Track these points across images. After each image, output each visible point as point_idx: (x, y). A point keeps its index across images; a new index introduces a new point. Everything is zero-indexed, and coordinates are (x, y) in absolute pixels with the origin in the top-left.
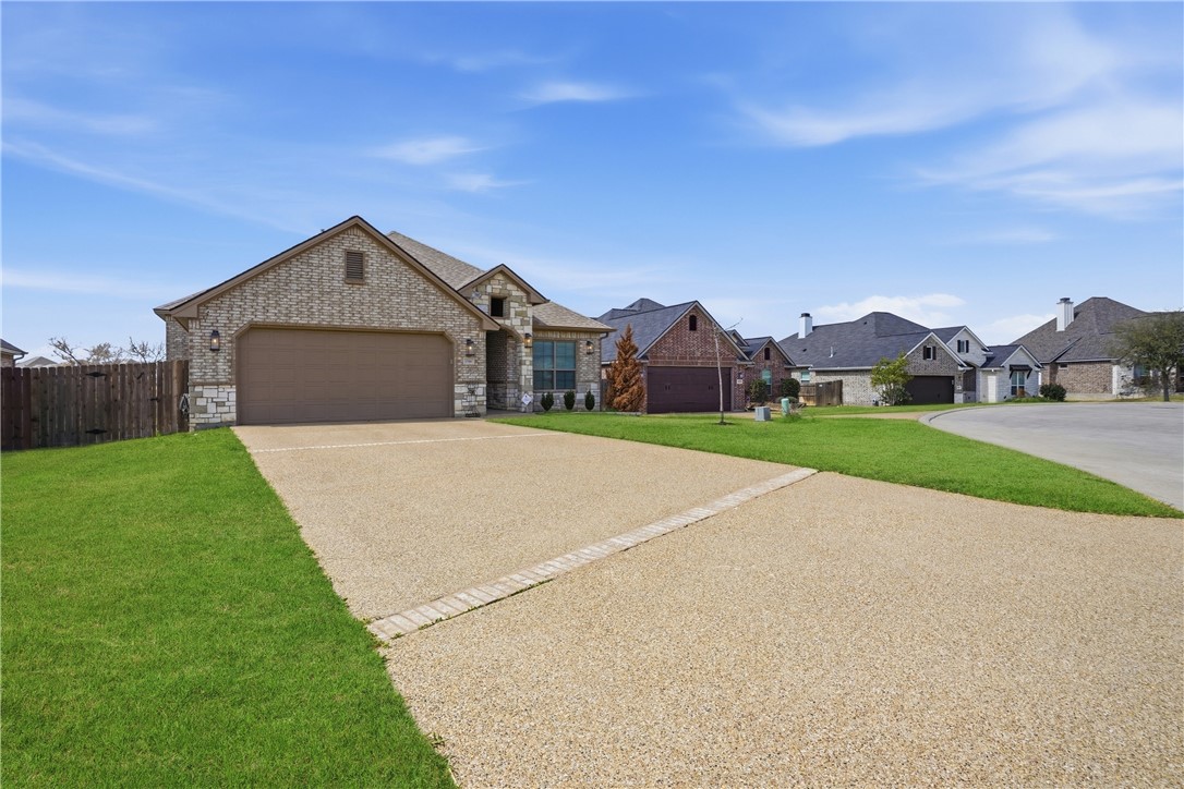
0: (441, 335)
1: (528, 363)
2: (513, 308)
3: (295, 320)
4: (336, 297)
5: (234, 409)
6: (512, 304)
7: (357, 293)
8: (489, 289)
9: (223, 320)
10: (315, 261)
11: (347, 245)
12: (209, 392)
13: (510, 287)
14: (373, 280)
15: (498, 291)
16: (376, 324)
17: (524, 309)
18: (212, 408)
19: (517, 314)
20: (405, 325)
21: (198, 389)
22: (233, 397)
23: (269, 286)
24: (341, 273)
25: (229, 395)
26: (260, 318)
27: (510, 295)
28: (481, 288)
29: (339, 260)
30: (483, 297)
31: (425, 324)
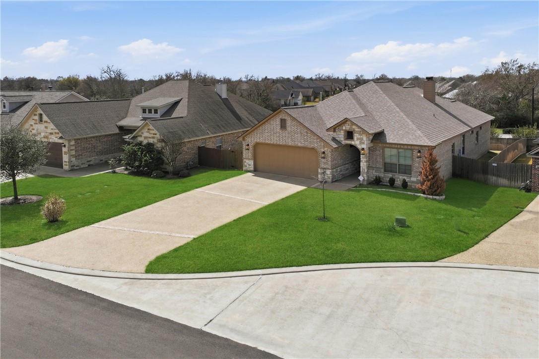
0: (313, 149)
1: (363, 161)
2: (356, 136)
3: (267, 141)
4: (278, 135)
5: (253, 167)
6: (355, 135)
7: (285, 134)
8: (344, 128)
9: (250, 141)
10: (272, 123)
11: (281, 117)
12: (247, 161)
13: (354, 127)
14: (289, 129)
15: (348, 129)
16: (290, 144)
17: (362, 137)
18: (248, 166)
19: (358, 139)
20: (299, 144)
21: (245, 160)
22: (252, 163)
23: (260, 131)
24: (279, 127)
25: (252, 162)
26: (258, 141)
27: (354, 131)
28: (340, 128)
29: (278, 122)
30: (341, 131)
31: (307, 144)
